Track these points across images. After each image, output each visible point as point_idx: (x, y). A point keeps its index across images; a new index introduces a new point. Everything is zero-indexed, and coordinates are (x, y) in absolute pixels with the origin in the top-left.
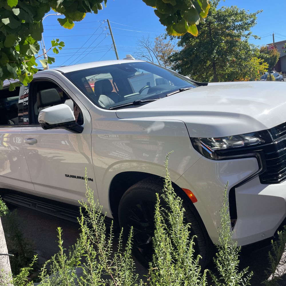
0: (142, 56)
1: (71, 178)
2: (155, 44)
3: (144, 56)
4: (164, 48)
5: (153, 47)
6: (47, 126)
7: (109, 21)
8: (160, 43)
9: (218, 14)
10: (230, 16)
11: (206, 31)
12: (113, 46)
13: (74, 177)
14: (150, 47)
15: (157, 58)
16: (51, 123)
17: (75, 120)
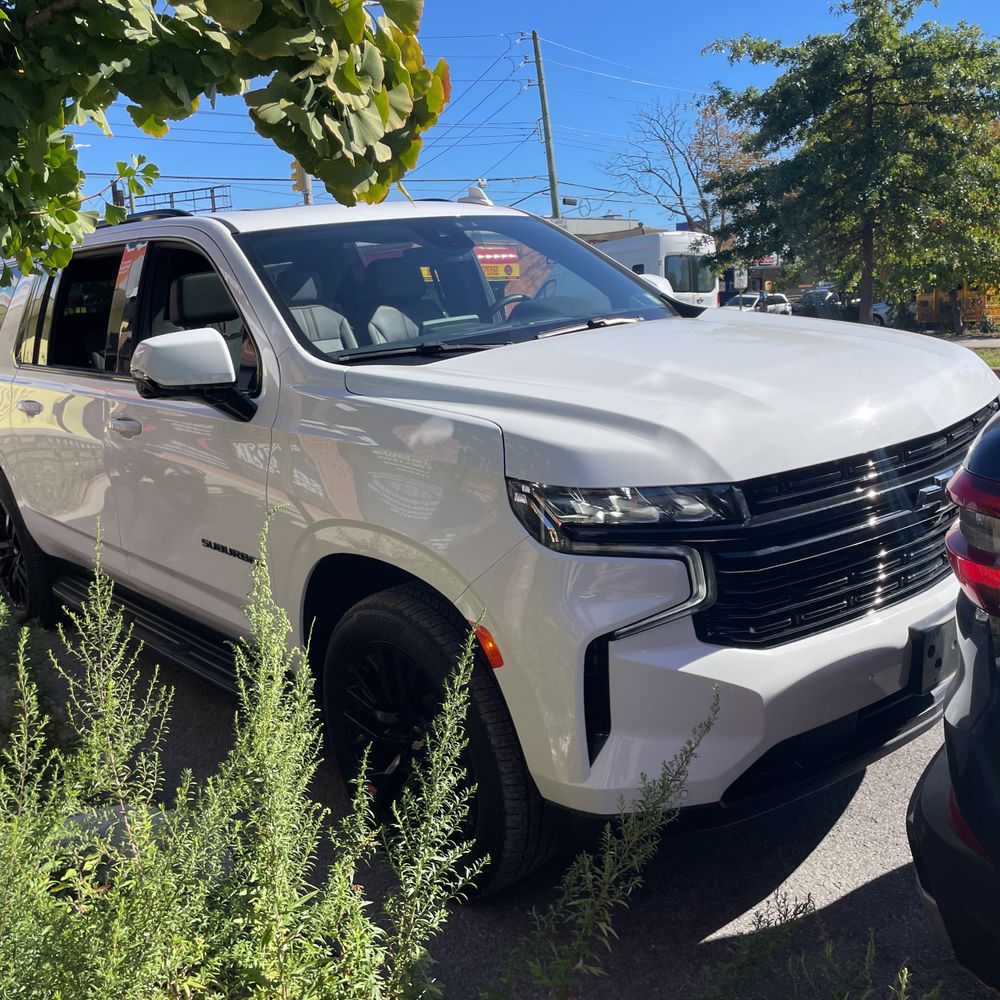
0: (644, 168)
1: (216, 551)
2: (695, 130)
3: (650, 171)
4: (728, 146)
5: (687, 141)
6: (152, 390)
7: (538, 37)
8: (713, 127)
9: (902, 50)
10: (945, 62)
11: (858, 106)
12: (542, 128)
13: (223, 549)
14: (676, 139)
15: (696, 182)
16: (163, 382)
17: (234, 380)
